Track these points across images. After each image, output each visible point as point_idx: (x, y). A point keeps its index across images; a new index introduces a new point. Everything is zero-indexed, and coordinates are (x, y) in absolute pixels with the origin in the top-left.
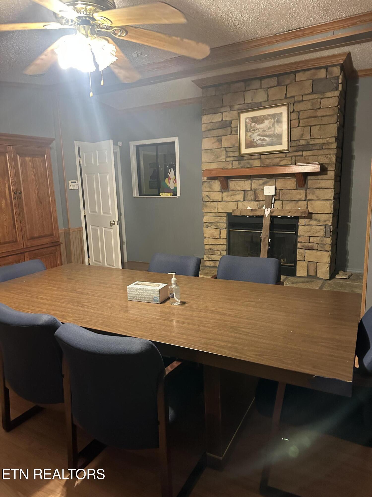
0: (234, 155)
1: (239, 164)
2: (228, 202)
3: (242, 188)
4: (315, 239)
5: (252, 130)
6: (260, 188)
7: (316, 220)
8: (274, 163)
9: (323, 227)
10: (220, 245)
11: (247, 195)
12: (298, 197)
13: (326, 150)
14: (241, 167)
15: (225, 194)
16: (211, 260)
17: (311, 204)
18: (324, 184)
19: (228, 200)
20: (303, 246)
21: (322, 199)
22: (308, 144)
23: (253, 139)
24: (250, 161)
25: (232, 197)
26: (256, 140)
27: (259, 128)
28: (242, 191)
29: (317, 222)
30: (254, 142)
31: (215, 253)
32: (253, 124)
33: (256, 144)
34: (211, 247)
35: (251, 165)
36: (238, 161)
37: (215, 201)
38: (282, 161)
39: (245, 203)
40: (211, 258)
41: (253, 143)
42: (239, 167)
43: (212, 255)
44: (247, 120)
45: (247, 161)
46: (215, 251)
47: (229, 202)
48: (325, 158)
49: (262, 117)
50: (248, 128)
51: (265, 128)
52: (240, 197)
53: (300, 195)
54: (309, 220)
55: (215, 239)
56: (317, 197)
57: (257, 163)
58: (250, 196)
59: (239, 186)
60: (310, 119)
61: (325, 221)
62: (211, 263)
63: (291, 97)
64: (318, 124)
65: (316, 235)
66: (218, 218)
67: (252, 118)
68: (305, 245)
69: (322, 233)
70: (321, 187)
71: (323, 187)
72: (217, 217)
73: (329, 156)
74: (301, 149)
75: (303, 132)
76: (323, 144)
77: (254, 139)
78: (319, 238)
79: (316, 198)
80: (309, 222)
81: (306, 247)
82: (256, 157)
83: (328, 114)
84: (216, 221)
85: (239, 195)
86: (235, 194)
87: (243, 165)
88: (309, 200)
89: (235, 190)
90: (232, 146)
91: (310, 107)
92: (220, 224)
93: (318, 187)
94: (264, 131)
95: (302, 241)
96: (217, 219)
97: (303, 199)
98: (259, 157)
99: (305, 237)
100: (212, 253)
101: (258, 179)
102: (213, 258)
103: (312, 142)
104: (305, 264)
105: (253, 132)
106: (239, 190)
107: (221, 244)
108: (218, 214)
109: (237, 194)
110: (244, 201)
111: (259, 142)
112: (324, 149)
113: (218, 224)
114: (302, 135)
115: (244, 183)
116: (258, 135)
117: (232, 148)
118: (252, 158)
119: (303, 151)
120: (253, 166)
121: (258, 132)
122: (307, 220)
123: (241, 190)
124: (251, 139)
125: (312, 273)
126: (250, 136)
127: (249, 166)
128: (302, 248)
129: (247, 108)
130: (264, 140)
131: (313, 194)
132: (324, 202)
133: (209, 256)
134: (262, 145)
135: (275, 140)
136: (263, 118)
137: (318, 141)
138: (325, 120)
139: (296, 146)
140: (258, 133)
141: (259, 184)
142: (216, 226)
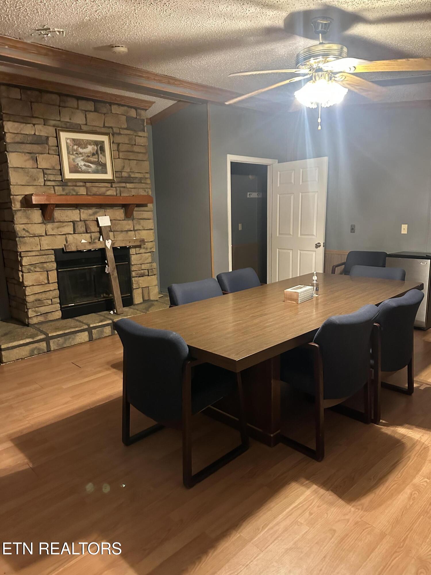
0: (56, 178)
1: (63, 190)
2: (54, 236)
3: (71, 219)
4: (146, 266)
5: (75, 153)
6: (90, 219)
7: (144, 248)
8: (101, 193)
9: (150, 254)
10: (51, 292)
11: (78, 226)
12: (127, 228)
13: (144, 184)
14: (65, 194)
15: (50, 226)
16: (39, 314)
17: (139, 234)
18: (146, 215)
19: (54, 234)
20: (137, 274)
21: (146, 229)
22: (129, 177)
23: (76, 163)
24: (76, 188)
25: (60, 229)
26: (81, 165)
27: (83, 153)
28: (71, 222)
29: (146, 250)
30: (79, 167)
31: (43, 303)
32: (75, 147)
33: (81, 169)
34: (37, 297)
35: (77, 193)
36: (61, 187)
37: (37, 235)
38: (108, 190)
39: (76, 236)
40: (39, 312)
41: (77, 167)
42: (64, 193)
43: (39, 308)
44: (68, 141)
45: (72, 188)
46: (44, 301)
47: (56, 236)
48: (144, 192)
49: (85, 141)
50: (70, 150)
51: (89, 154)
52: (69, 229)
53: (129, 226)
54: (139, 249)
55: (42, 285)
56: (143, 227)
57: (82, 191)
58: (81, 227)
59: (66, 217)
60: (128, 153)
61: (151, 249)
62: (40, 317)
63: (109, 127)
64: (135, 159)
65: (146, 262)
66: (44, 258)
67: (74, 140)
68: (139, 272)
69: (150, 260)
70: (144, 218)
71: (146, 218)
72: (42, 256)
73: (147, 190)
74: (124, 181)
75: (124, 164)
76: (141, 178)
77: (78, 164)
78: (148, 264)
79: (141, 228)
80: (139, 250)
81: (140, 274)
82: (81, 184)
83: (142, 151)
84: (41, 261)
85: (68, 226)
86: (62, 226)
87: (68, 192)
88: (137, 230)
89: (62, 221)
90: (51, 168)
91: (127, 142)
92: (48, 264)
93: (142, 218)
94: (88, 156)
95: (136, 270)
96: (42, 259)
97: (132, 229)
98: (84, 184)
99: (138, 265)
100: (39, 304)
101: (86, 209)
102: (42, 311)
103: (132, 176)
104: (140, 291)
105: (76, 156)
106: (67, 221)
107: (52, 289)
108: (42, 253)
109: (66, 225)
110: (74, 233)
111: (84, 168)
112: (143, 183)
113: (45, 265)
114: (124, 167)
115: (72, 213)
116: (82, 160)
117: (51, 170)
118: (78, 185)
119: (126, 183)
120: (79, 194)
121: (82, 156)
122: (137, 249)
123: (69, 221)
124: (75, 163)
125: (146, 298)
126: (74, 160)
127: (74, 193)
128: (137, 276)
129: (65, 126)
130: (89, 166)
131: (140, 224)
132: (149, 231)
133: (37, 309)
134: (87, 171)
135: (100, 168)
136: (86, 143)
137: (137, 175)
138: (140, 157)
139: (119, 177)
140: (82, 158)
141: (89, 214)
142: (43, 268)
